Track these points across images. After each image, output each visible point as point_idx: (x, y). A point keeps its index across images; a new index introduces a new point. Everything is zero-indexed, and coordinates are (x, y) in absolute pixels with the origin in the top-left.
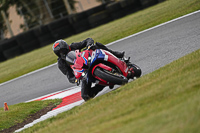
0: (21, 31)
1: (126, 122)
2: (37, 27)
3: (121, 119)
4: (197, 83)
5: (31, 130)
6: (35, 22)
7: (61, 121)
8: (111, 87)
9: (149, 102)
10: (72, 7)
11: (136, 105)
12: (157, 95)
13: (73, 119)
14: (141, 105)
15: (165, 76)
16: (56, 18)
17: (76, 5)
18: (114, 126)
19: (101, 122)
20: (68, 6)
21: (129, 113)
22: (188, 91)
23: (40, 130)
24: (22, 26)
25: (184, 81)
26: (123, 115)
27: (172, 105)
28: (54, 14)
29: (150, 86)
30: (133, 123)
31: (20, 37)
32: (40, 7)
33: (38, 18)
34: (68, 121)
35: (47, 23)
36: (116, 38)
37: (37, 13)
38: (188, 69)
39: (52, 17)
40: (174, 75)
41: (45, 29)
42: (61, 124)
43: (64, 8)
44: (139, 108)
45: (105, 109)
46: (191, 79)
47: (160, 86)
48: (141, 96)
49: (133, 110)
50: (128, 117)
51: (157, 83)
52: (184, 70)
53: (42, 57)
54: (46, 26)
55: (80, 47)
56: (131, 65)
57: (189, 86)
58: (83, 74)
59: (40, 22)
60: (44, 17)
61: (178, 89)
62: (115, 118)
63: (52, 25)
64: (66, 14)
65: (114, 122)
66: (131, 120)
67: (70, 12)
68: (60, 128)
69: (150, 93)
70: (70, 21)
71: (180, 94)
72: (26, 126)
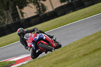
2: (5, 25)
4: (84, 53)
8: (46, 53)
9: (60, 62)
10: (22, 16)
11: (53, 64)
12: (64, 59)
14: (56, 63)
15: (69, 50)
16: (14, 21)
17: (24, 15)
20: (20, 15)
22: (80, 57)
25: (78, 52)
27: (72, 63)
28: (13, 19)
29: (61, 54)
32: (6, 15)
33: (5, 21)
35: (9, 23)
37: (5, 18)
38: (80, 46)
39: (12, 20)
40: (73, 49)
41: (8, 26)
43: (18, 16)
44: (55, 65)
45: (38, 65)
46: (81, 51)
47: (66, 54)
48: (56, 59)
51: (64, 53)
52: (78, 47)
53: (7, 40)
54: (9, 25)
55: (31, 32)
56: (57, 42)
57: (80, 55)
58: (32, 45)
59: (6, 23)
60: (8, 20)
61: (75, 56)
63: (12, 24)
64: (20, 19)
69: (61, 57)
70: (21, 22)
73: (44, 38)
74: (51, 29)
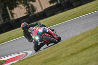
9: (49, 61)
10: (12, 16)
12: (53, 58)
14: (45, 63)
15: (57, 49)
16: (4, 21)
17: (14, 15)
20: (10, 16)
22: (68, 56)
25: (66, 51)
29: (50, 53)
38: (68, 46)
40: (61, 49)
44: (44, 64)
46: (70, 51)
47: (54, 54)
48: (45, 58)
51: (53, 52)
52: (67, 46)
57: (69, 54)
61: (63, 55)
64: (10, 19)
67: (11, 18)
69: (49, 57)
71: (64, 58)
73: (47, 31)
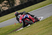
0: (19, 4)
1: (46, 28)
3: (45, 27)
5: (21, 30)
6: (23, 2)
7: (29, 28)
11: (49, 24)
13: (33, 27)
18: (43, 29)
19: (40, 28)
21: (47, 26)
23: (24, 30)
24: (19, 3)
26: (45, 26)
30: (48, 28)
31: (19, 5)
34: (31, 28)
36: (44, 6)
41: (25, 4)
42: (29, 29)
45: (41, 25)
49: (48, 25)
50: (47, 27)
58: (22, 21)
59: (24, 2)
62: (43, 27)
63: (27, 2)
65: (43, 28)
66: (47, 28)
68: (29, 30)
72: (20, 29)
74: (47, 5)
